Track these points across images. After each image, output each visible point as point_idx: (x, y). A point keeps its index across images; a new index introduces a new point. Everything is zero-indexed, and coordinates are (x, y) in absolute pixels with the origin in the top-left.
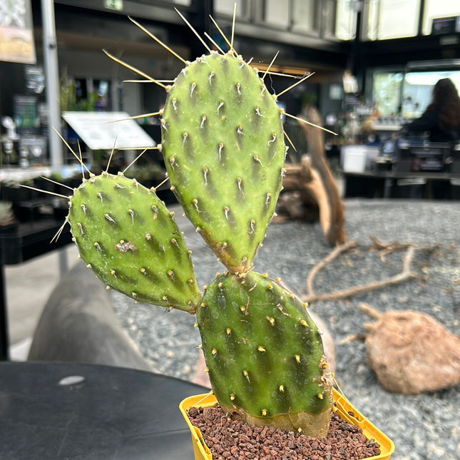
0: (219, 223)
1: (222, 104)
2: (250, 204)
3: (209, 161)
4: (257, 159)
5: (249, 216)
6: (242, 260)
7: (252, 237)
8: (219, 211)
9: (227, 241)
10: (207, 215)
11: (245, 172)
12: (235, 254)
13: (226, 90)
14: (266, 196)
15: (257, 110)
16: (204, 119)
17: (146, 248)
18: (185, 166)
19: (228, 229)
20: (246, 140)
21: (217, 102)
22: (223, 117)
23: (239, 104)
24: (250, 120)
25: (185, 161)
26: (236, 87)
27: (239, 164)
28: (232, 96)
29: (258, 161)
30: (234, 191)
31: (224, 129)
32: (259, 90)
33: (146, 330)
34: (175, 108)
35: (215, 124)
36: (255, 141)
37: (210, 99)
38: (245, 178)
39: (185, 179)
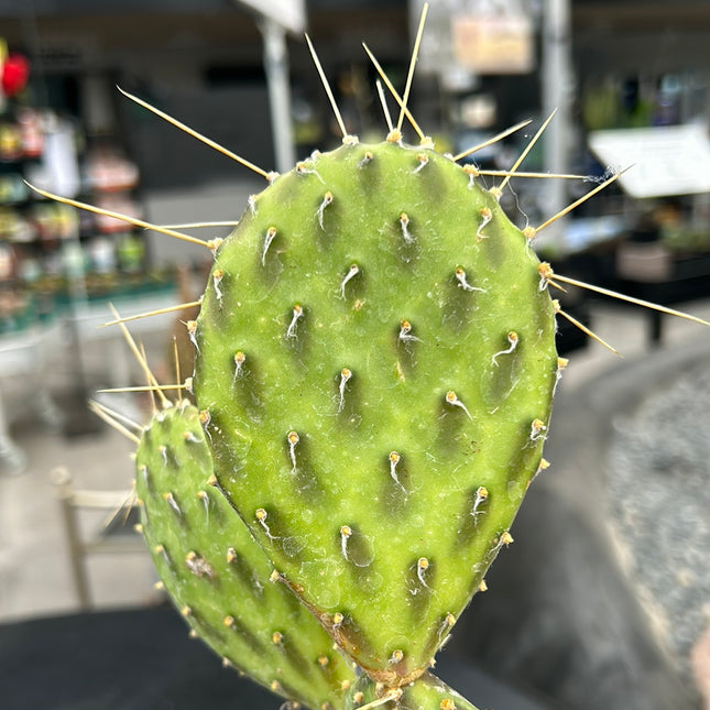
0: (322, 566)
1: (353, 272)
2: (420, 518)
3: (311, 414)
4: (455, 402)
5: (415, 548)
6: (390, 656)
7: (419, 603)
8: (325, 536)
9: (344, 612)
10: (293, 545)
11: (418, 435)
12: (369, 643)
13: (368, 236)
14: (472, 493)
15: (462, 277)
16: (298, 313)
17: (230, 577)
18: (237, 432)
19: (348, 580)
20: (425, 356)
21: (341, 268)
22: (358, 303)
23: (407, 267)
24: (441, 304)
25: (238, 419)
26: (398, 224)
27: (399, 414)
28: (386, 248)
29: (456, 406)
30: (376, 483)
31: (360, 333)
32: (472, 224)
33: (650, 524)
34: (220, 295)
35: (333, 323)
36: (452, 355)
37: (319, 263)
38: (414, 450)
39: (237, 462)
